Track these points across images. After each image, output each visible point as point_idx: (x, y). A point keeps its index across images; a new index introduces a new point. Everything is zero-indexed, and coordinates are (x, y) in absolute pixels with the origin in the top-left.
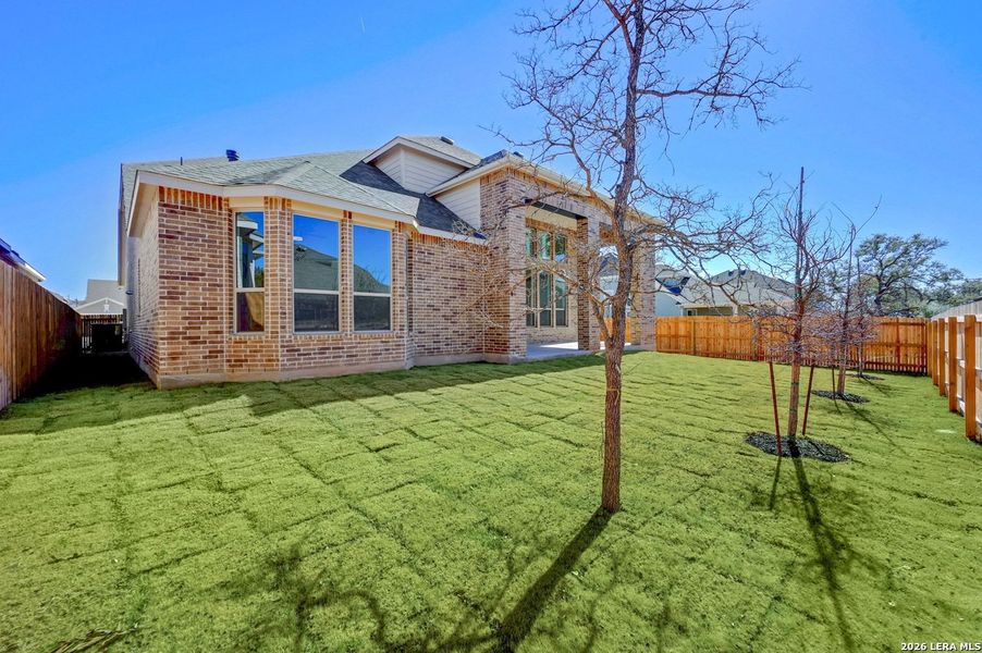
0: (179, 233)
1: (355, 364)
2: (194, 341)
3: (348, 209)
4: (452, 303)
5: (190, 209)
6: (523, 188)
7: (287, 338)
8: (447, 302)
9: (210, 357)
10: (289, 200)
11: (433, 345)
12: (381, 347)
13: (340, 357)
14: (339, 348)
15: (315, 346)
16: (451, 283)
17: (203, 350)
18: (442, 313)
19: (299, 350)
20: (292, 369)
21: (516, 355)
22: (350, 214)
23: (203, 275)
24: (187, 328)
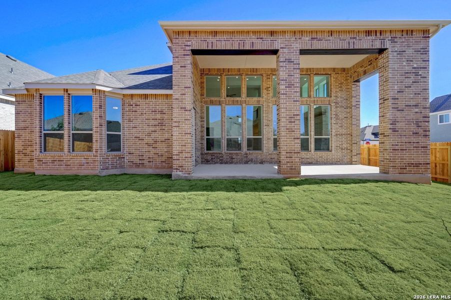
0: (21, 111)
1: (69, 170)
2: (25, 155)
3: (66, 88)
4: (153, 135)
5: (24, 101)
6: (189, 43)
7: (38, 155)
8: (149, 135)
9: (30, 161)
10: (39, 89)
11: (138, 162)
12: (84, 161)
13: (61, 165)
14: (61, 161)
15: (49, 159)
16: (153, 122)
17: (28, 158)
18: (146, 141)
19: (42, 161)
20: (40, 170)
21: (180, 173)
22: (67, 90)
23: (28, 127)
24: (23, 149)
